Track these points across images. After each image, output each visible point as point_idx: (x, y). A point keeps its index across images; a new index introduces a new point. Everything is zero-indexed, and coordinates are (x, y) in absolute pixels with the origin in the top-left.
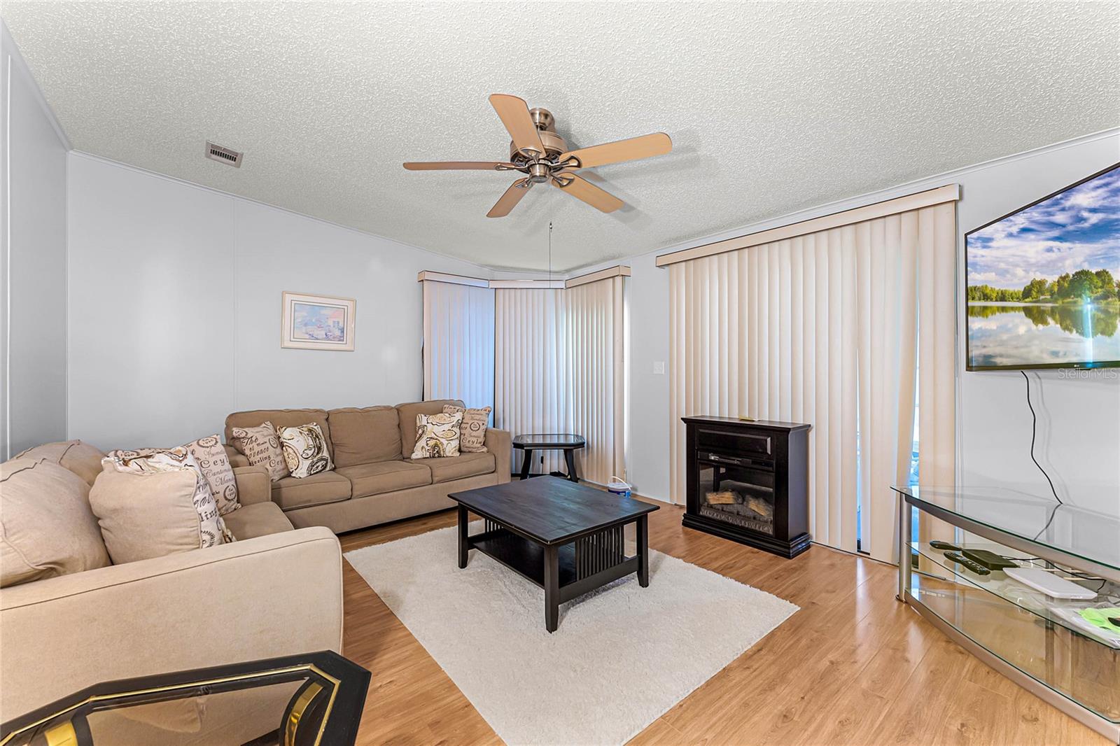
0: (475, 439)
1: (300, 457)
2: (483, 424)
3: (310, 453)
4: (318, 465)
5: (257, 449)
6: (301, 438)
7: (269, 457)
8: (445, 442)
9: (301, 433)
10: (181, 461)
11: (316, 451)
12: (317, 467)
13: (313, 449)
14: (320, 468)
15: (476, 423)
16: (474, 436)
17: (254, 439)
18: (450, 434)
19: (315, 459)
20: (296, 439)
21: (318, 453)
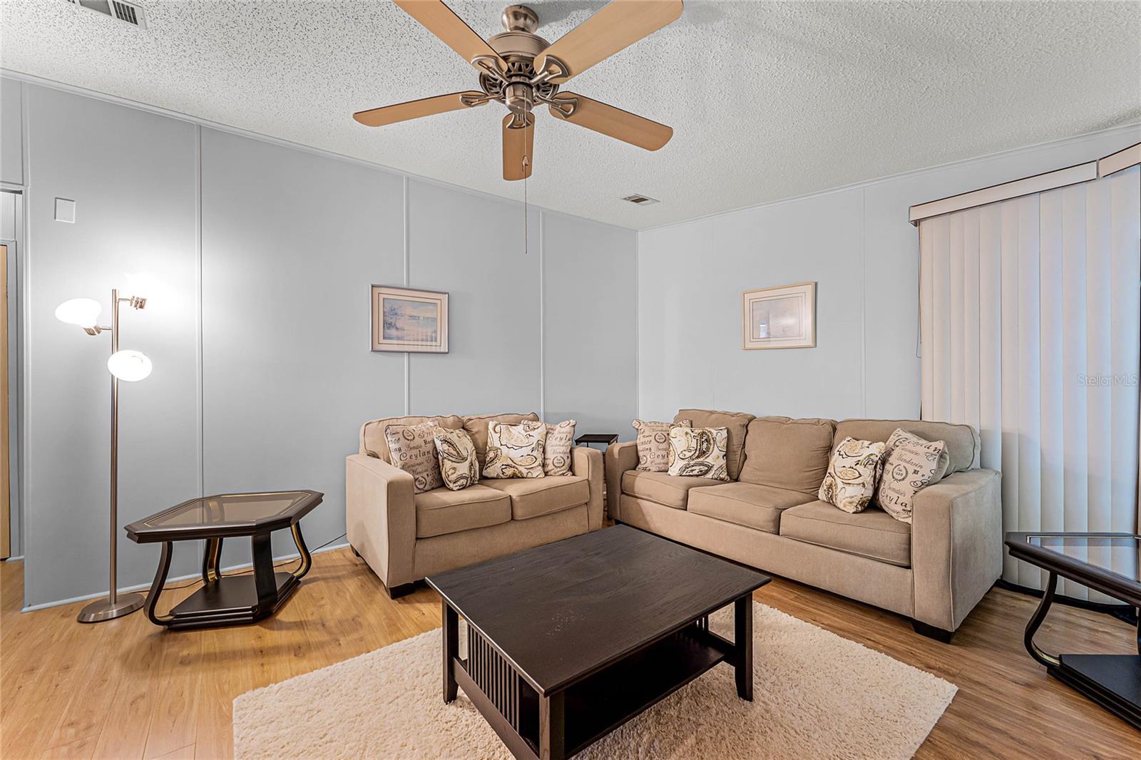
0: (895, 496)
1: (677, 456)
2: (916, 472)
3: (688, 454)
4: (693, 468)
5: (643, 440)
6: (684, 438)
7: (650, 449)
8: (840, 485)
9: (687, 433)
10: (526, 431)
11: (696, 455)
12: (692, 471)
13: (693, 452)
14: (695, 473)
15: (901, 468)
16: (894, 490)
17: (642, 430)
18: (850, 474)
19: (692, 463)
20: (678, 439)
21: (698, 457)
